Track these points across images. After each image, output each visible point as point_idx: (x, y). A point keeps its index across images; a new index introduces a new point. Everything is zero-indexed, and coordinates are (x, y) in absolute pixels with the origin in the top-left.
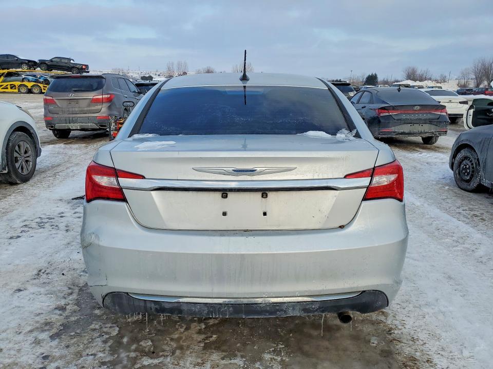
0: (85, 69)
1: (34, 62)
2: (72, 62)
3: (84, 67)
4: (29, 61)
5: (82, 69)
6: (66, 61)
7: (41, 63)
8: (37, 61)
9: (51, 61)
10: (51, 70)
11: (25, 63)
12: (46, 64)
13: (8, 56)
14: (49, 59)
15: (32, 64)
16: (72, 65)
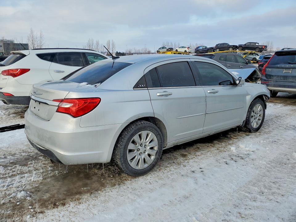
0: (264, 48)
1: (236, 46)
2: (257, 44)
3: (263, 47)
4: (234, 46)
5: (262, 48)
6: (253, 44)
7: (240, 47)
8: (238, 45)
9: (245, 45)
10: (245, 50)
11: (232, 47)
12: (241, 46)
13: (224, 44)
14: (244, 44)
15: (235, 47)
16: (256, 46)
